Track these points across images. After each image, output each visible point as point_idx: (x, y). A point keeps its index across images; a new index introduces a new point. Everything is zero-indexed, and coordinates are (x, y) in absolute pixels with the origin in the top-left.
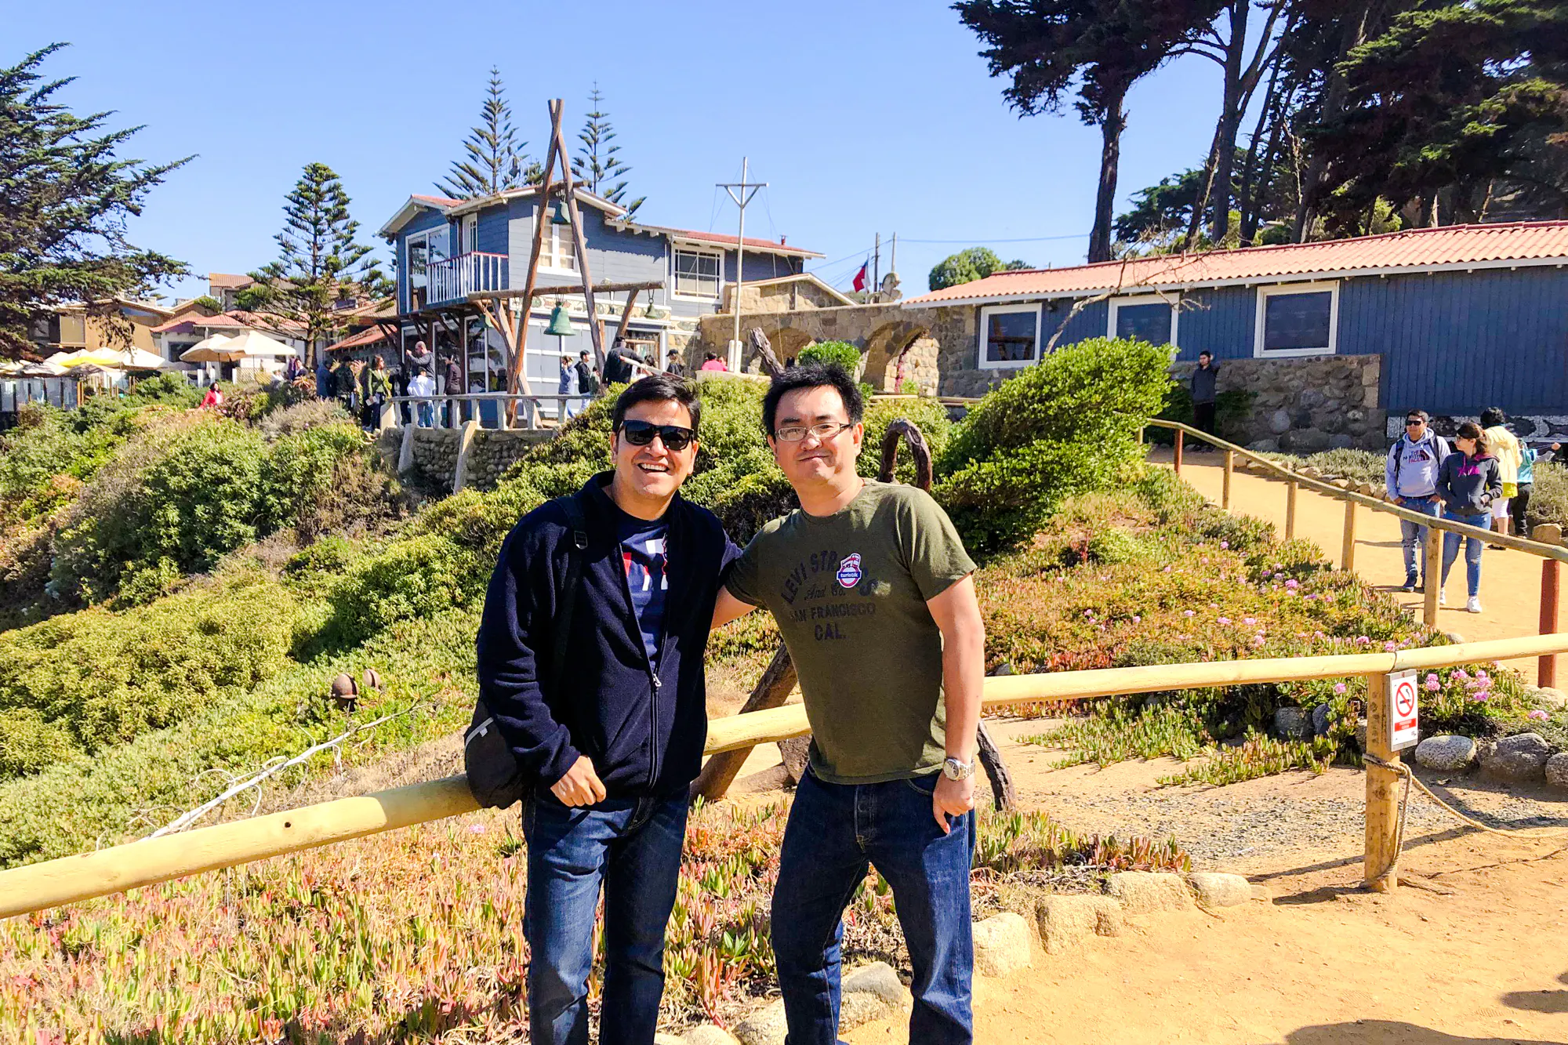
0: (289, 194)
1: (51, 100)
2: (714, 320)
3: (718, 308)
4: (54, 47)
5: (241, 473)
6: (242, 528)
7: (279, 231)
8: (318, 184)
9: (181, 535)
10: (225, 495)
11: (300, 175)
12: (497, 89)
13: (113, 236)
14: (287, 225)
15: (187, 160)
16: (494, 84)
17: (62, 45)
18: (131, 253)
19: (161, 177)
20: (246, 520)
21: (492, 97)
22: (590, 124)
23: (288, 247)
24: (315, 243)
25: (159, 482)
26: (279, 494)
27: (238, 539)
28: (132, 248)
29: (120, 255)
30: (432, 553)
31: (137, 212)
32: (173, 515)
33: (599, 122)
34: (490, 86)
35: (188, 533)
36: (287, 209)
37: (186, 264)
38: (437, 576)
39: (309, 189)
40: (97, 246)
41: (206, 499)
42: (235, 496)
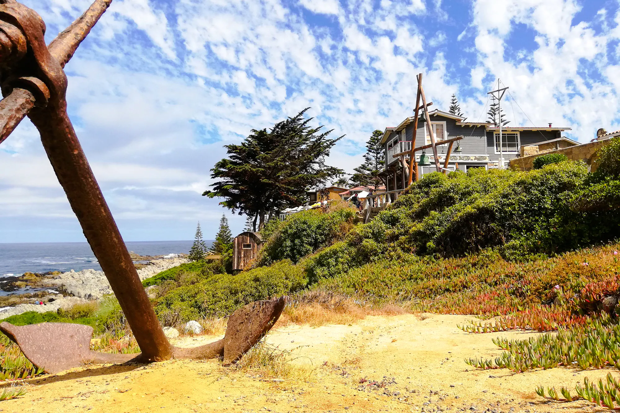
0: (368, 141)
1: (307, 125)
2: (515, 161)
3: (518, 155)
4: (306, 109)
5: (309, 227)
6: (309, 247)
7: (365, 154)
8: (377, 136)
9: (290, 251)
10: (305, 235)
11: (372, 135)
12: (455, 102)
13: (321, 163)
14: (367, 152)
15: (342, 137)
16: (453, 100)
17: (308, 108)
18: (325, 168)
19: (335, 143)
20: (310, 244)
21: (453, 105)
22: (492, 108)
23: (368, 159)
24: (377, 157)
25: (285, 232)
26: (321, 235)
27: (307, 252)
28: (326, 166)
29: (323, 169)
30: (338, 249)
31: (328, 155)
32: (288, 243)
33: (495, 107)
34: (452, 101)
35: (292, 250)
36: (367, 146)
37: (342, 170)
38: (340, 259)
39: (374, 139)
40: (316, 167)
41: (299, 237)
42: (308, 236)
